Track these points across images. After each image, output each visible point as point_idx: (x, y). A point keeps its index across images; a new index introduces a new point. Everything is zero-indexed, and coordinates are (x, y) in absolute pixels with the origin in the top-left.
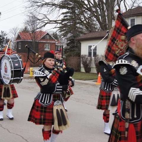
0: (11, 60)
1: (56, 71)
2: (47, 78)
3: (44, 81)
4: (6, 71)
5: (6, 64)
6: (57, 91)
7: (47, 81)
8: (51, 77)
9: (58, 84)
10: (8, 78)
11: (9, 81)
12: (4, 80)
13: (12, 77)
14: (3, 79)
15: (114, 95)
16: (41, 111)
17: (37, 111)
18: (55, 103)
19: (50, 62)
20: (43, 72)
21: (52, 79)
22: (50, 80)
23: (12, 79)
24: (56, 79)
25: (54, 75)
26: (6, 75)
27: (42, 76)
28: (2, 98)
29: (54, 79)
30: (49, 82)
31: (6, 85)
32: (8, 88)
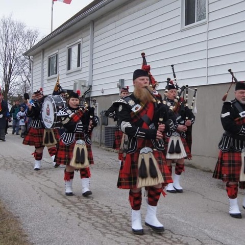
0: (54, 102)
1: (81, 111)
2: (69, 117)
3: (65, 120)
4: (48, 114)
5: (48, 105)
6: (77, 130)
7: (68, 120)
8: (73, 116)
9: (81, 123)
10: (50, 122)
11: (51, 125)
12: (46, 124)
13: (54, 121)
14: (44, 122)
15: (173, 141)
16: (65, 150)
17: (62, 150)
18: (77, 142)
19: (72, 102)
20: (65, 111)
21: (74, 118)
22: (71, 119)
23: (55, 123)
24: (78, 118)
25: (76, 114)
26: (48, 118)
27: (63, 115)
28: (43, 144)
29: (76, 118)
30: (70, 121)
31: (47, 129)
32: (51, 133)
